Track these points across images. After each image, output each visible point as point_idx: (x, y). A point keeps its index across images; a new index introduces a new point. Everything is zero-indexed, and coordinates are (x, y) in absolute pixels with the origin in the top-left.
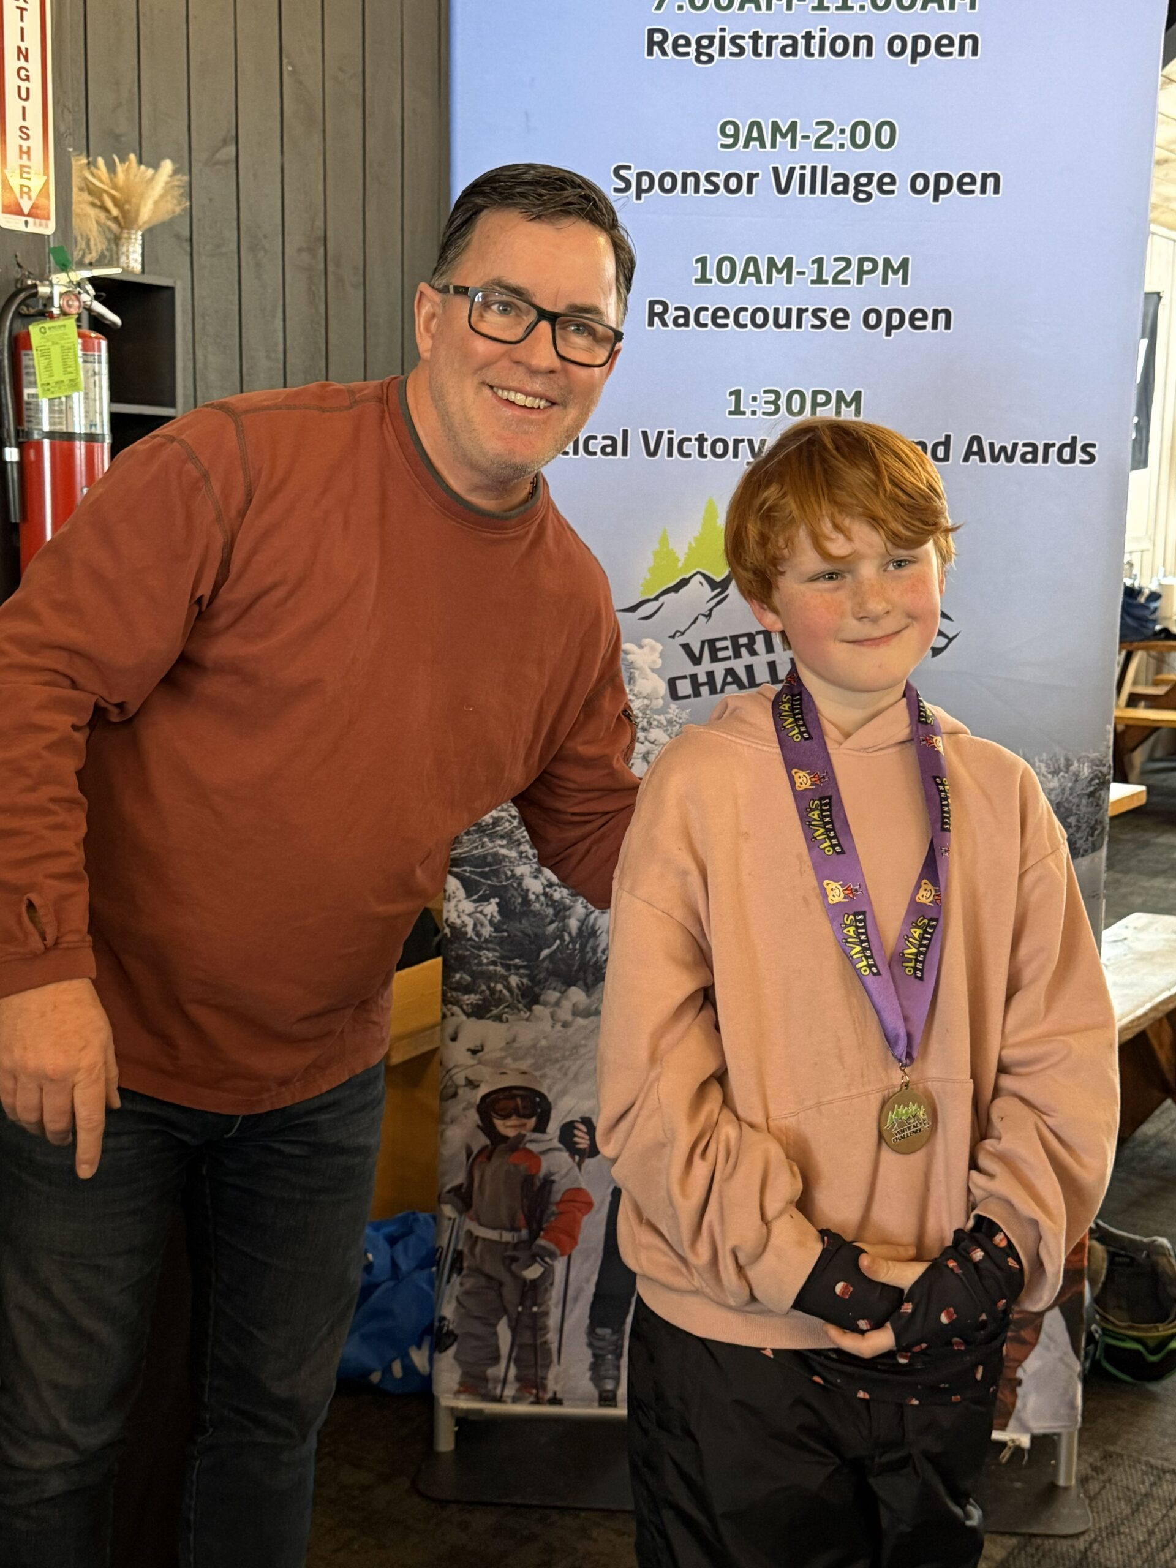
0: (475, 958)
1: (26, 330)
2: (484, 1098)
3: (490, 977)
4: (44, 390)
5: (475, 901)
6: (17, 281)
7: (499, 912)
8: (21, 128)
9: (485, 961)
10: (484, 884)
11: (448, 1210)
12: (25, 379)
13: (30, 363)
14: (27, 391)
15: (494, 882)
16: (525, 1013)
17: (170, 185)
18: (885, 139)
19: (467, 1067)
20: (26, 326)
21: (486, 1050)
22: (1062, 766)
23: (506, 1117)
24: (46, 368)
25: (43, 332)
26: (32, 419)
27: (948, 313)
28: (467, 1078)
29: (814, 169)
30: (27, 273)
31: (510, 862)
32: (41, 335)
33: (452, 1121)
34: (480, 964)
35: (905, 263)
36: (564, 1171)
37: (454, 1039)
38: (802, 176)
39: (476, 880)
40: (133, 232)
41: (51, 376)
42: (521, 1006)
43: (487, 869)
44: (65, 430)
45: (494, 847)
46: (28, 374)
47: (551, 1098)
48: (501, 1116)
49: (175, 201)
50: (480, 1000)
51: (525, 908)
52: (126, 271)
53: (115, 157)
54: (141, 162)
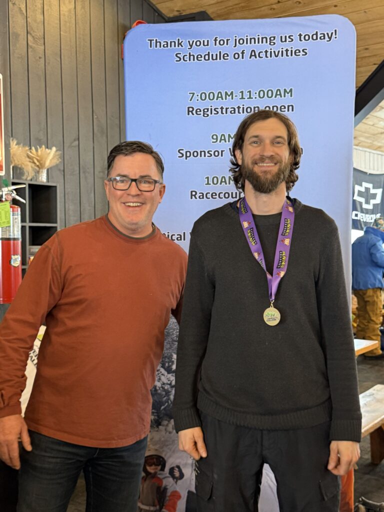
16: (157, 429)
17: (55, 155)
23: (150, 466)
36: (171, 485)
40: (43, 169)
44: (6, 237)
47: (166, 459)
49: (57, 160)
51: (155, 392)
52: (41, 182)
53: (38, 147)
54: (47, 147)
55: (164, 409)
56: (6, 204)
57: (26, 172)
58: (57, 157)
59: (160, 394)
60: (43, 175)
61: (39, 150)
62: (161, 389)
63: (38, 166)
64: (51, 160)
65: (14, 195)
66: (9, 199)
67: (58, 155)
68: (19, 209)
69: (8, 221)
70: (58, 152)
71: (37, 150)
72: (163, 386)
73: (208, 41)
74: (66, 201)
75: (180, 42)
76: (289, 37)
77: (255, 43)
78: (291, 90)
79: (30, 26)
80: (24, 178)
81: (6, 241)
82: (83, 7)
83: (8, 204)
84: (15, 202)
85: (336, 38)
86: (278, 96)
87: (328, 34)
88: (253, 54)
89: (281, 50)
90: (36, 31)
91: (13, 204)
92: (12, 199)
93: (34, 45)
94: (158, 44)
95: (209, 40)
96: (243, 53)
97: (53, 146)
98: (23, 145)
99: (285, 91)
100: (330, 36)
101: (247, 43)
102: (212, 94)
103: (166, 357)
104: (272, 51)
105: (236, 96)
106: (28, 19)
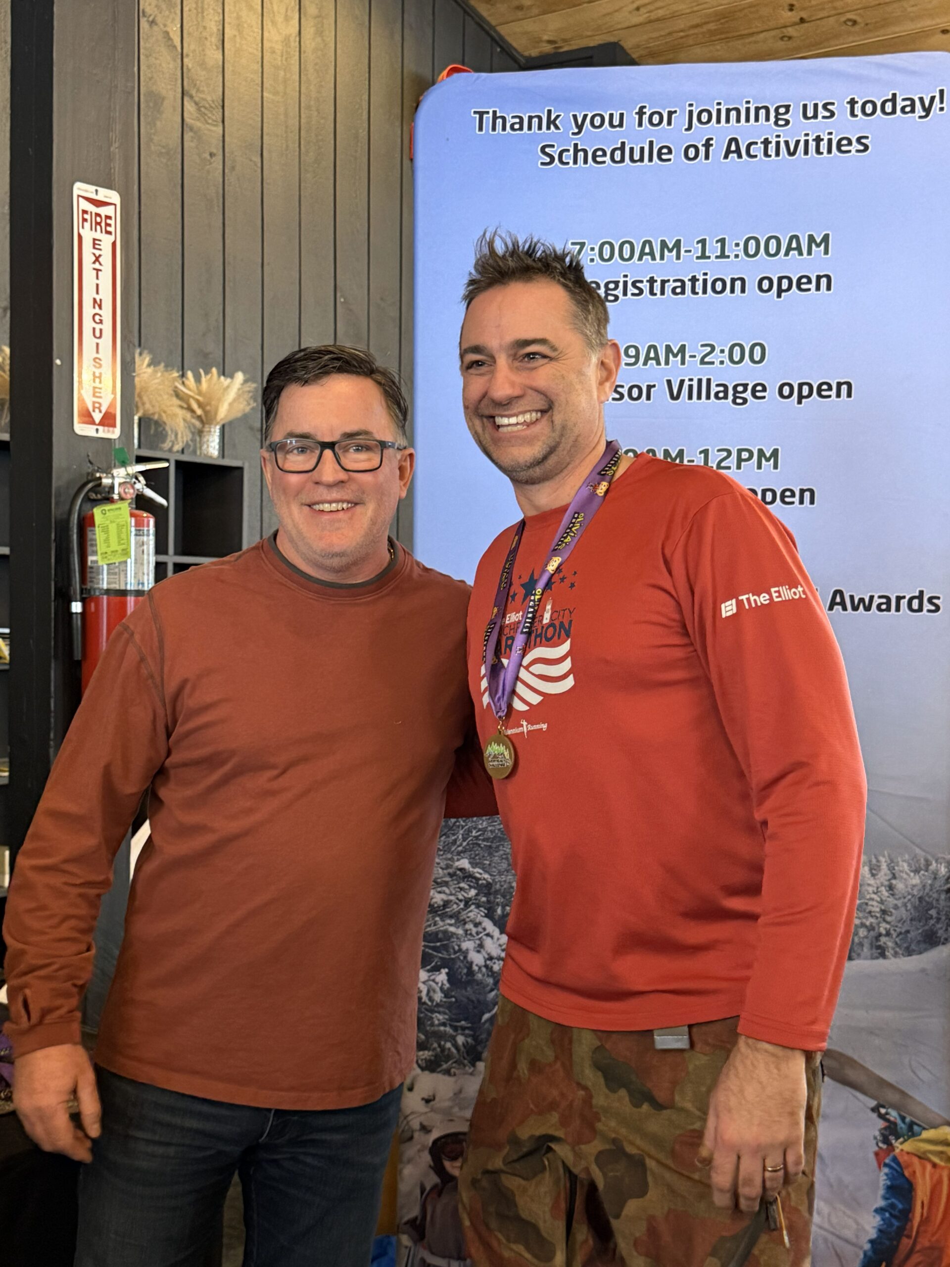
0: (429, 1020)
1: (90, 512)
2: (435, 1142)
3: (440, 1036)
4: (103, 558)
5: (428, 971)
6: (88, 474)
7: (449, 981)
8: (95, 359)
9: (436, 1022)
10: (436, 956)
11: (405, 1240)
12: (89, 549)
13: (94, 537)
14: (91, 558)
15: (445, 955)
16: (470, 1068)
17: (241, 391)
18: (757, 356)
19: (422, 1114)
20: (92, 510)
21: (437, 1099)
22: (922, 866)
23: (453, 1158)
24: (105, 540)
25: (104, 513)
26: (95, 580)
27: (812, 492)
28: (421, 1124)
29: (700, 381)
30: (96, 468)
31: (458, 938)
32: (102, 516)
33: (409, 1161)
34: (432, 1025)
35: (775, 453)
37: (411, 1089)
38: (691, 387)
39: (431, 954)
40: (212, 426)
41: (108, 547)
42: (466, 1062)
43: (438, 944)
44: (118, 588)
45: (445, 925)
46: (92, 545)
48: (449, 1157)
49: (245, 403)
50: (432, 1056)
51: (469, 978)
52: (206, 456)
53: (201, 371)
54: (223, 373)
55: (492, 1020)
56: (120, 508)
57: (170, 433)
58: (247, 396)
59: (479, 983)
60: (211, 440)
61: (203, 379)
62: (484, 970)
63: (199, 418)
64: (231, 404)
65: (141, 485)
66: (129, 496)
67: (249, 392)
68: (152, 521)
69: (123, 550)
70: (249, 384)
71: (198, 379)
72: (488, 962)
73: (622, 115)
74: (264, 503)
75: (553, 117)
76: (825, 106)
77: (738, 120)
78: (826, 238)
79: (188, 78)
80: (166, 445)
81: (118, 599)
82: (320, 33)
83: (125, 508)
84: (142, 502)
85: (942, 109)
86: (792, 253)
87: (921, 99)
88: (733, 148)
89: (803, 139)
90: (205, 89)
91: (137, 508)
92: (134, 496)
93: (199, 124)
94: (499, 122)
95: (625, 112)
96: (707, 145)
97: (237, 370)
98: (166, 366)
99: (811, 239)
100: (927, 103)
101: (718, 121)
102: (627, 248)
103: (497, 892)
104: (782, 140)
105: (686, 251)
106: (185, 60)
